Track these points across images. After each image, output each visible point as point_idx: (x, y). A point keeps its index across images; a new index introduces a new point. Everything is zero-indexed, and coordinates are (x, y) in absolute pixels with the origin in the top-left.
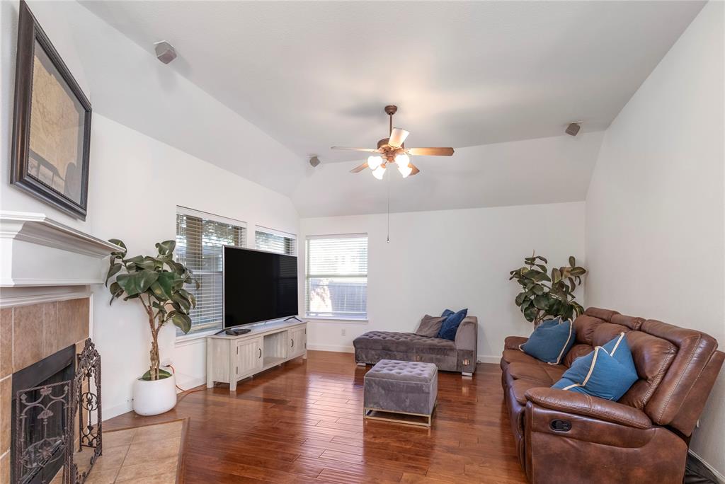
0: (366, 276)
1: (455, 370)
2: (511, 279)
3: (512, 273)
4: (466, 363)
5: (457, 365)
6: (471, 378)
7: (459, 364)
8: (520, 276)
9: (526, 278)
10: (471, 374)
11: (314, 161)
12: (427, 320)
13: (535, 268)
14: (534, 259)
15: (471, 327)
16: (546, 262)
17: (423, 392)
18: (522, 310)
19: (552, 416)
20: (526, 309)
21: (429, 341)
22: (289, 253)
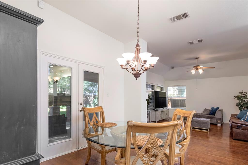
0: (186, 97)
1: (215, 123)
2: (234, 98)
3: (235, 97)
4: (219, 121)
5: (216, 122)
6: (220, 126)
7: (217, 122)
8: (238, 98)
9: (240, 98)
10: (220, 125)
11: (173, 68)
12: (206, 110)
13: (243, 95)
14: (243, 93)
15: (220, 112)
16: (247, 94)
17: (207, 124)
18: (238, 108)
19: (237, 125)
20: (239, 107)
21: (207, 115)
22: (162, 91)
